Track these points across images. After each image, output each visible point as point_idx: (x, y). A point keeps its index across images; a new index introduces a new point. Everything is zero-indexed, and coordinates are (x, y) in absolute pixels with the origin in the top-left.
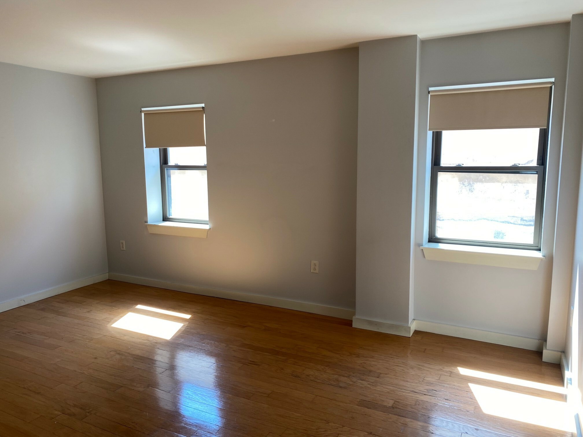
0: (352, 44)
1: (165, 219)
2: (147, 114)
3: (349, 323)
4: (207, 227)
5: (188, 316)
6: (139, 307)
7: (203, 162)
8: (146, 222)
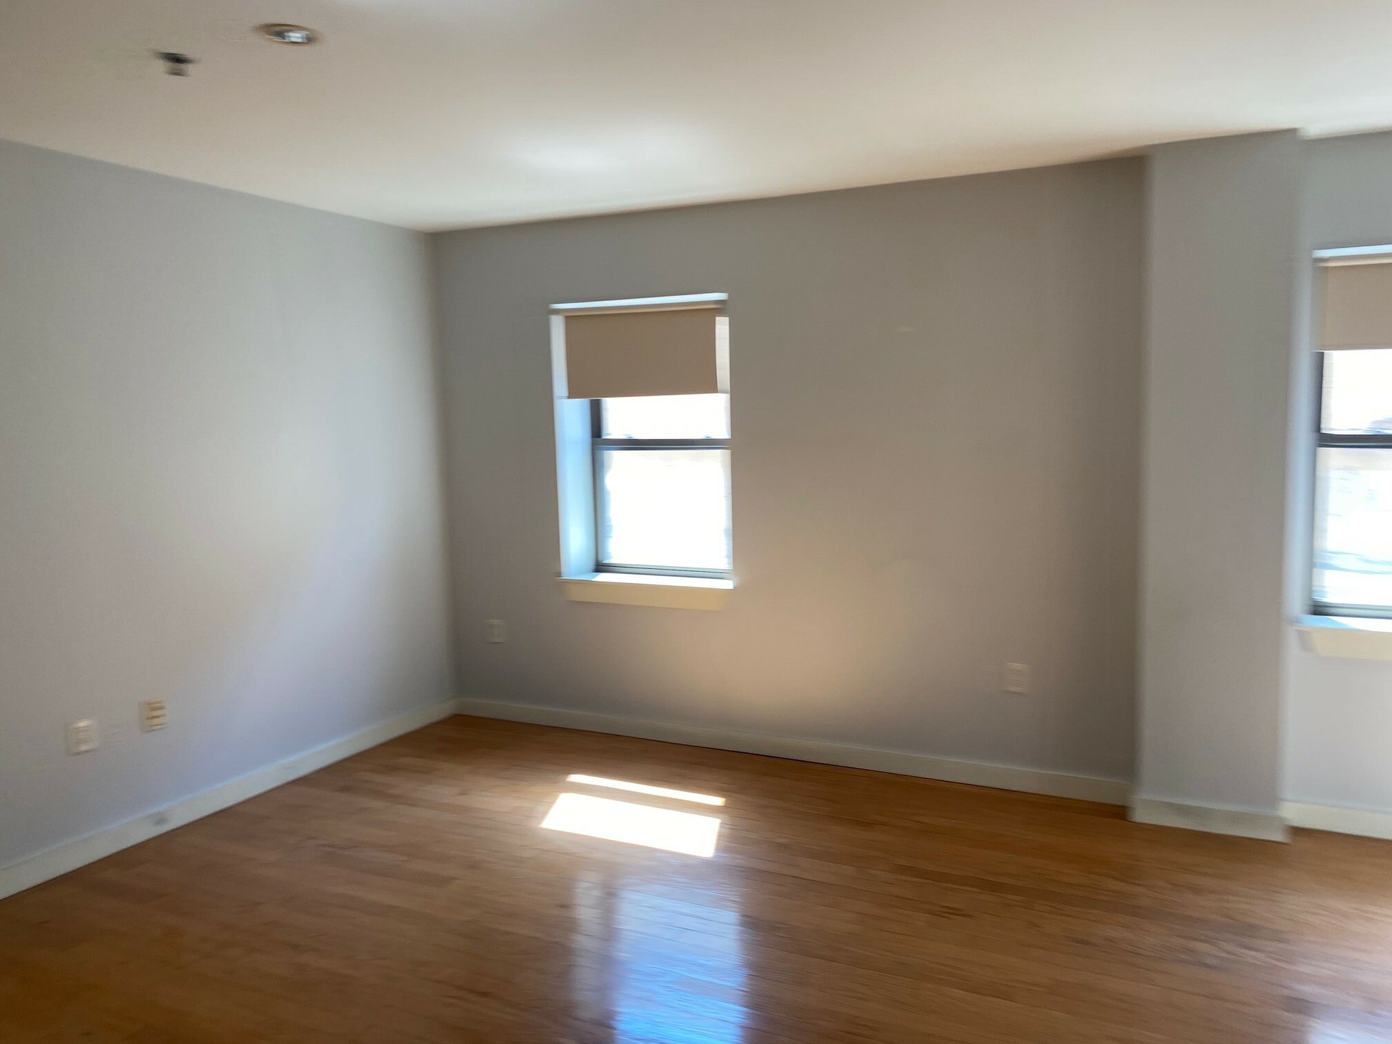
0: (1128, 151)
1: (600, 567)
2: (572, 319)
3: (1120, 813)
4: (728, 585)
5: (718, 801)
6: (576, 778)
7: (721, 430)
8: (559, 574)
